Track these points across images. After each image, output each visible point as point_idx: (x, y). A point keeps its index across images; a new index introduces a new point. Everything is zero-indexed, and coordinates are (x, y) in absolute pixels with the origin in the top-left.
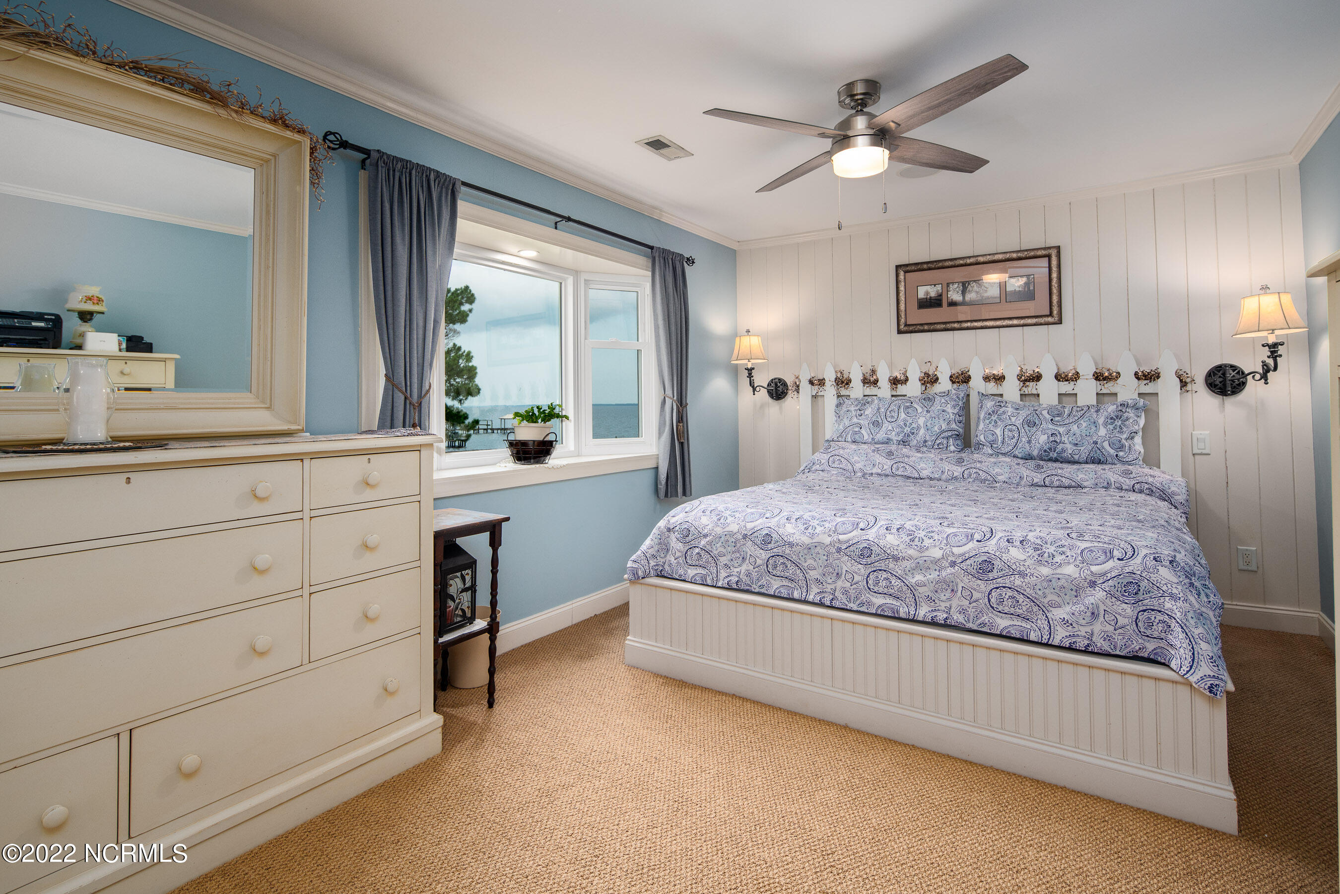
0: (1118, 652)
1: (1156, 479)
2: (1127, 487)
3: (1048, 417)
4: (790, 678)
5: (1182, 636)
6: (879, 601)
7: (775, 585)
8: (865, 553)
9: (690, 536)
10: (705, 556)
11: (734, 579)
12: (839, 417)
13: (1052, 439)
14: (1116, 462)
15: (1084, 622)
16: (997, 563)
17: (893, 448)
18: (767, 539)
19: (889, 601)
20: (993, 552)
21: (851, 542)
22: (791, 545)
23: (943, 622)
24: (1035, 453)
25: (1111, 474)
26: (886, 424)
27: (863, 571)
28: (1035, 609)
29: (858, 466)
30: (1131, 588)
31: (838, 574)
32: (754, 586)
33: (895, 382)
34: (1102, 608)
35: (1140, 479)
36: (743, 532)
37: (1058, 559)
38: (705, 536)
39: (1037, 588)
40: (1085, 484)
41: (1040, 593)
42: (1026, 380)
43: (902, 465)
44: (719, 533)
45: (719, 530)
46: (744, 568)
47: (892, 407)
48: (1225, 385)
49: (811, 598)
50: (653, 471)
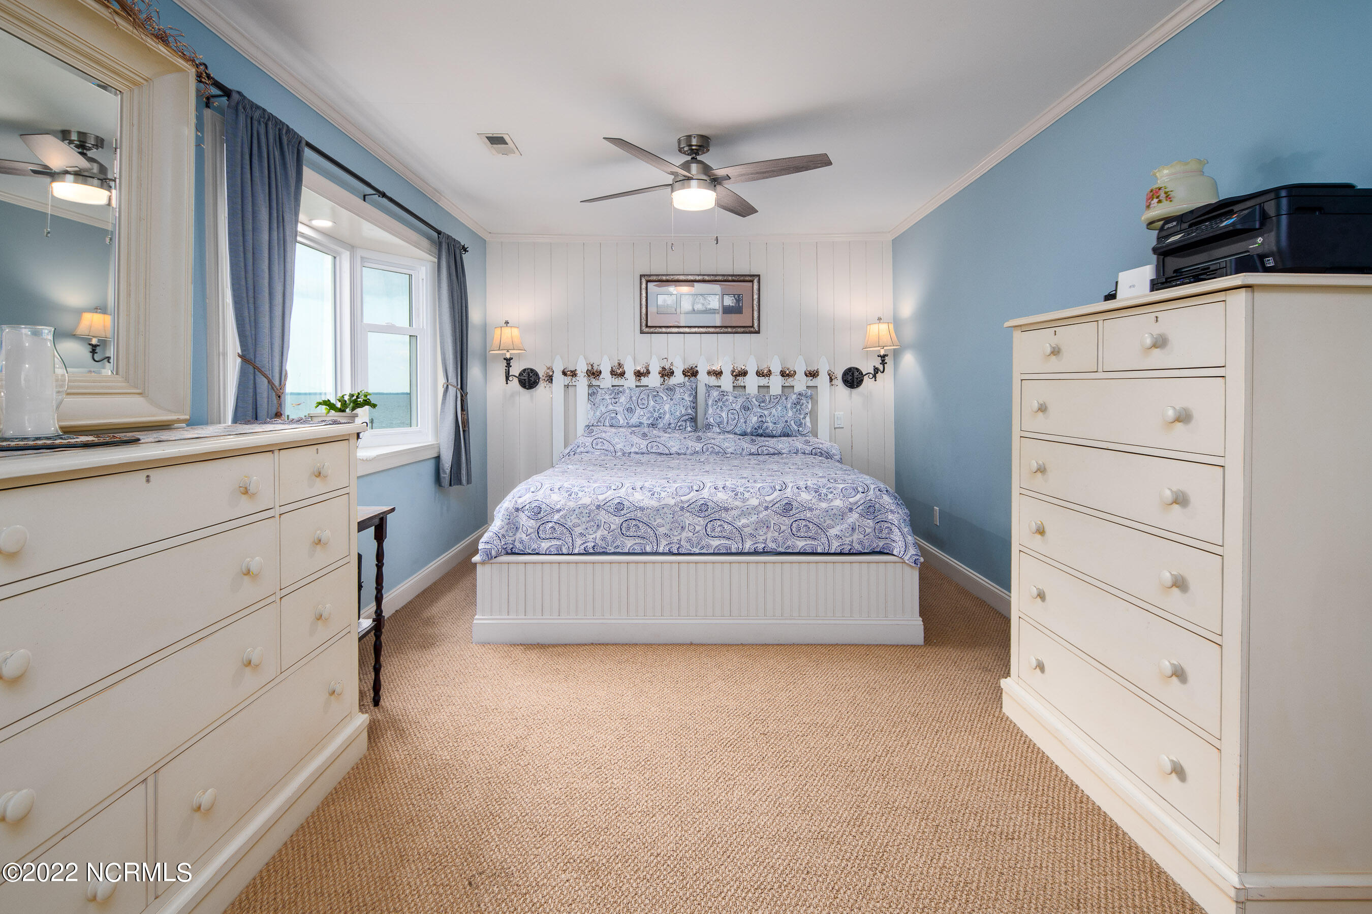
0: (866, 551)
1: (824, 445)
2: (808, 452)
3: (757, 403)
4: (644, 617)
5: (899, 534)
6: (715, 543)
7: (629, 544)
8: (703, 508)
9: (542, 512)
10: (559, 529)
11: (590, 545)
12: (594, 405)
13: (760, 419)
14: (798, 435)
15: (848, 534)
16: (794, 503)
17: (646, 430)
18: (619, 507)
19: (723, 541)
20: (791, 497)
21: (691, 501)
22: (642, 509)
23: (762, 550)
24: (749, 430)
25: (798, 443)
26: (638, 410)
27: (702, 522)
28: (820, 531)
29: (618, 447)
30: (871, 510)
31: (682, 527)
32: (610, 548)
33: (639, 374)
34: (857, 524)
35: (816, 446)
36: (596, 504)
37: (830, 496)
38: (559, 511)
39: (820, 517)
40: (783, 451)
41: (822, 520)
42: (736, 376)
43: (655, 444)
44: (572, 507)
45: (572, 504)
46: (599, 534)
47: (642, 396)
48: (853, 381)
49: (661, 550)
50: (433, 462)
